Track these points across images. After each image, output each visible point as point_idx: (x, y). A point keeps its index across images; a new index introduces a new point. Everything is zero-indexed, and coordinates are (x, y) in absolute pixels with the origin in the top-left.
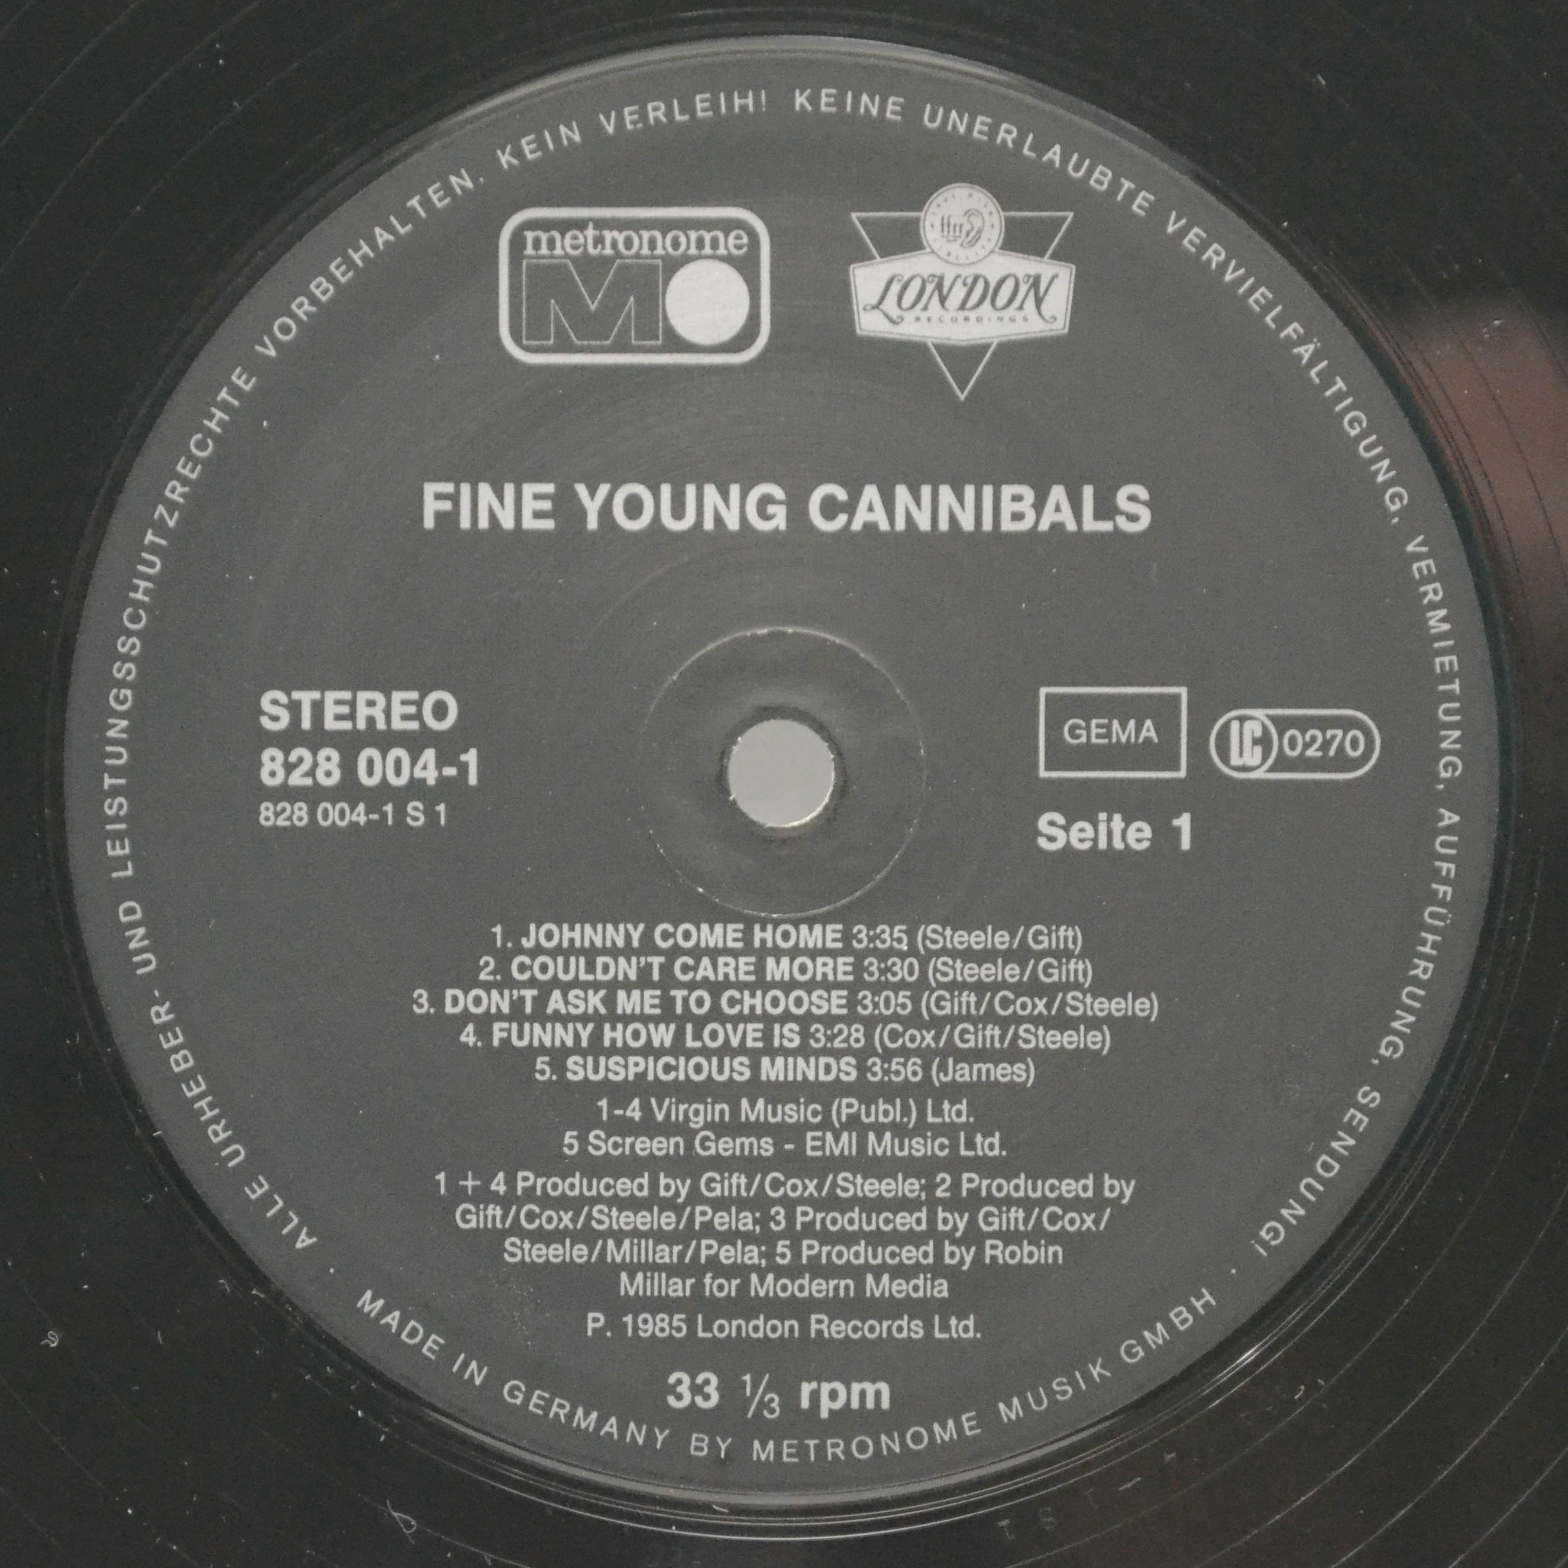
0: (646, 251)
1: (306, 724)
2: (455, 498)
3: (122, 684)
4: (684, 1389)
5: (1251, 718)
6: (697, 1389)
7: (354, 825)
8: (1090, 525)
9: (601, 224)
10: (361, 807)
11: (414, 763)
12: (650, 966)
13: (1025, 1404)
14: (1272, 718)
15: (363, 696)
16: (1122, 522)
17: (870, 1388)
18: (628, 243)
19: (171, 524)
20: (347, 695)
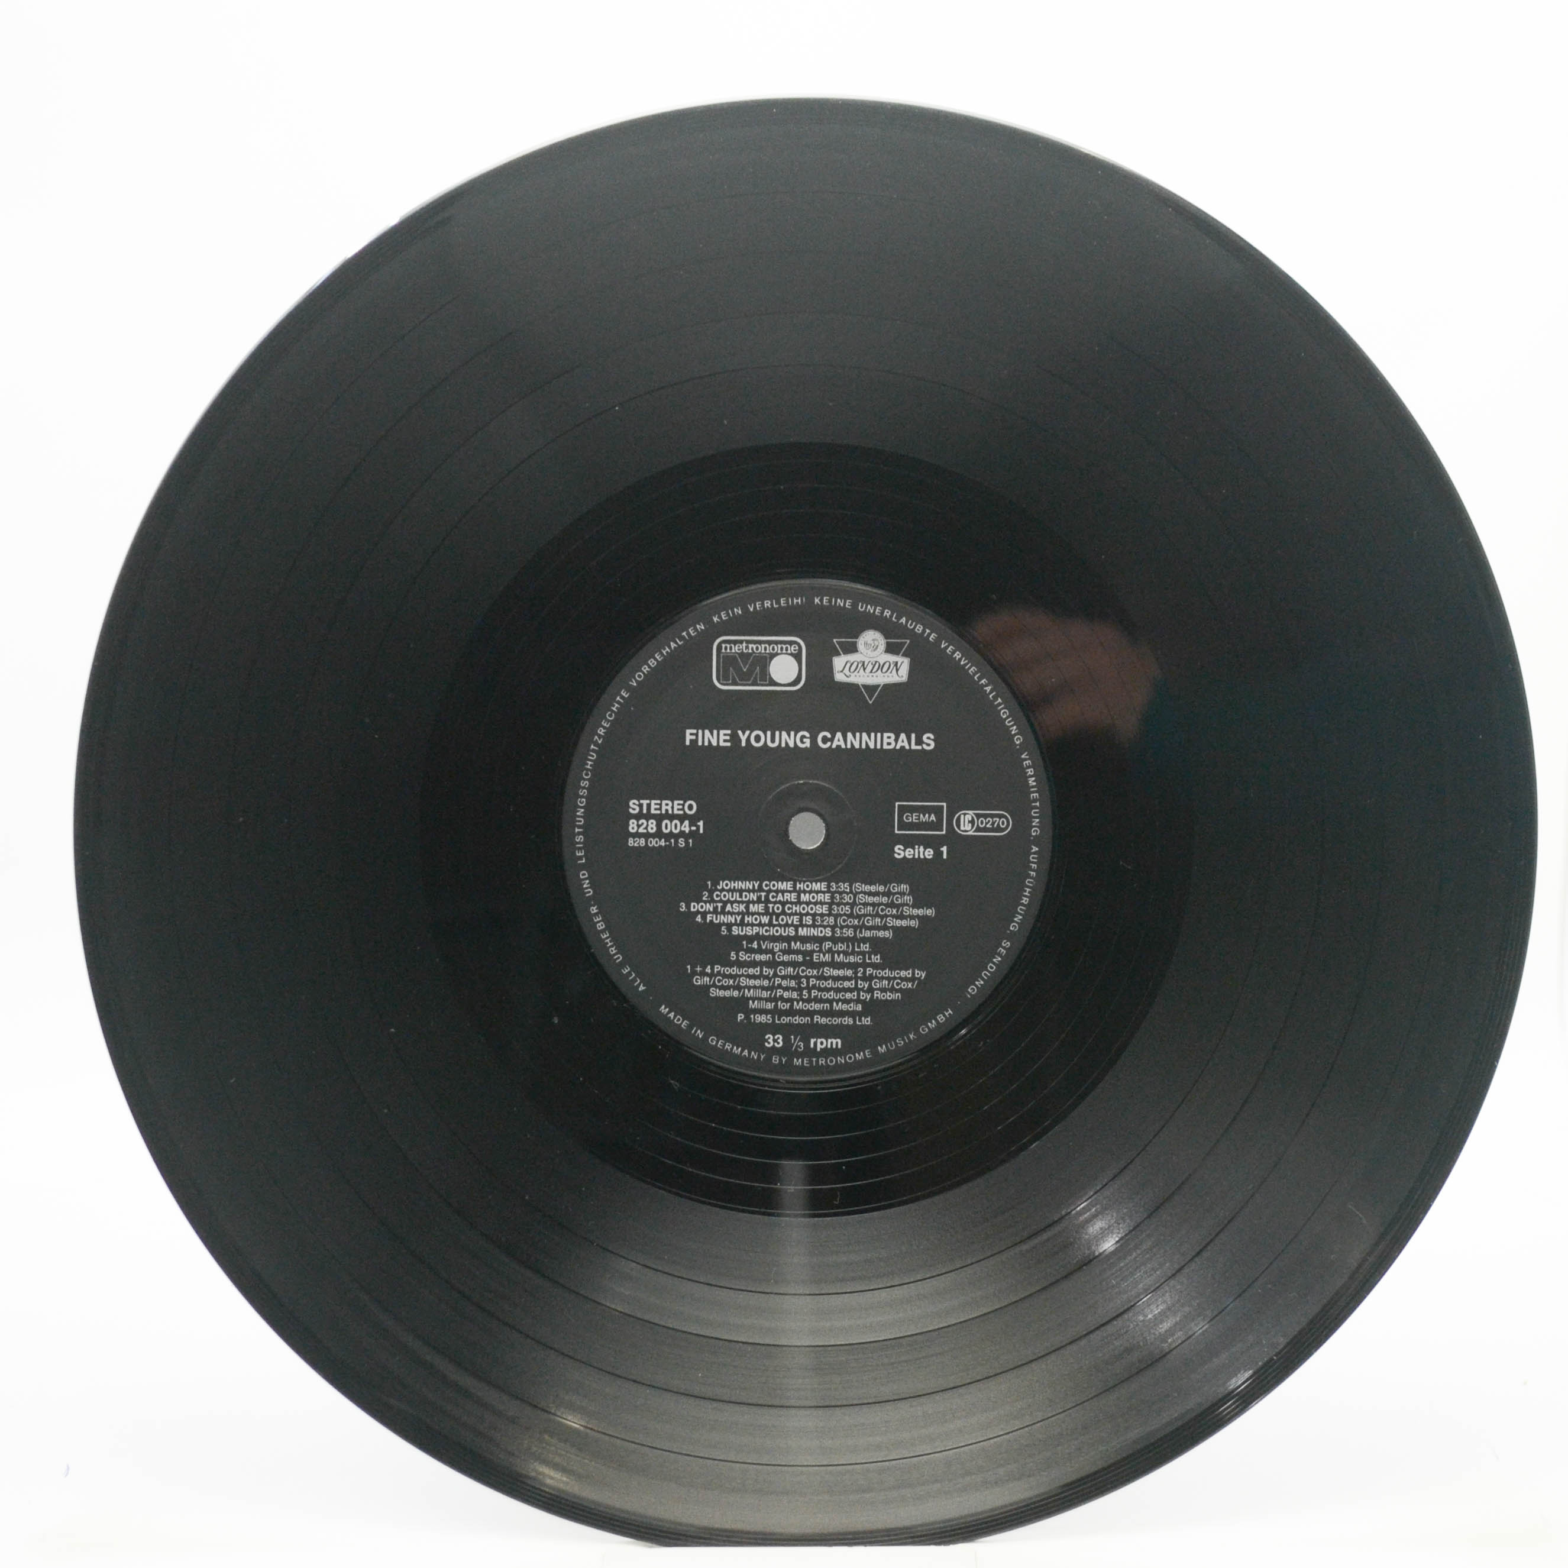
0: (763, 651)
1: (645, 811)
2: (697, 735)
3: (582, 797)
4: (771, 1040)
5: (968, 814)
6: (775, 1041)
7: (660, 846)
8: (914, 747)
9: (748, 642)
10: (663, 840)
11: (681, 825)
12: (761, 896)
13: (887, 1046)
14: (974, 814)
15: (664, 802)
16: (925, 746)
17: (834, 1041)
18: (757, 648)
19: (600, 742)
20: (659, 802)
